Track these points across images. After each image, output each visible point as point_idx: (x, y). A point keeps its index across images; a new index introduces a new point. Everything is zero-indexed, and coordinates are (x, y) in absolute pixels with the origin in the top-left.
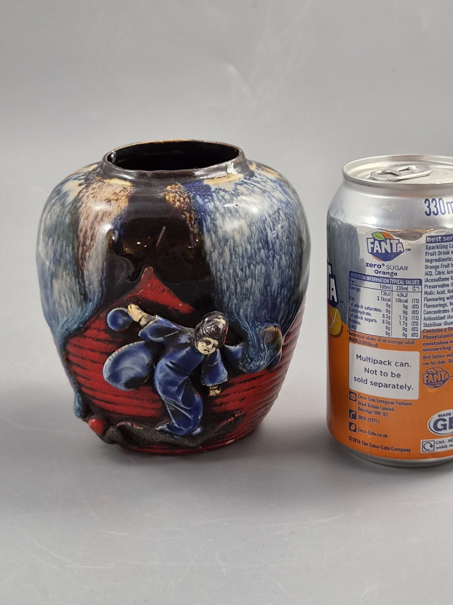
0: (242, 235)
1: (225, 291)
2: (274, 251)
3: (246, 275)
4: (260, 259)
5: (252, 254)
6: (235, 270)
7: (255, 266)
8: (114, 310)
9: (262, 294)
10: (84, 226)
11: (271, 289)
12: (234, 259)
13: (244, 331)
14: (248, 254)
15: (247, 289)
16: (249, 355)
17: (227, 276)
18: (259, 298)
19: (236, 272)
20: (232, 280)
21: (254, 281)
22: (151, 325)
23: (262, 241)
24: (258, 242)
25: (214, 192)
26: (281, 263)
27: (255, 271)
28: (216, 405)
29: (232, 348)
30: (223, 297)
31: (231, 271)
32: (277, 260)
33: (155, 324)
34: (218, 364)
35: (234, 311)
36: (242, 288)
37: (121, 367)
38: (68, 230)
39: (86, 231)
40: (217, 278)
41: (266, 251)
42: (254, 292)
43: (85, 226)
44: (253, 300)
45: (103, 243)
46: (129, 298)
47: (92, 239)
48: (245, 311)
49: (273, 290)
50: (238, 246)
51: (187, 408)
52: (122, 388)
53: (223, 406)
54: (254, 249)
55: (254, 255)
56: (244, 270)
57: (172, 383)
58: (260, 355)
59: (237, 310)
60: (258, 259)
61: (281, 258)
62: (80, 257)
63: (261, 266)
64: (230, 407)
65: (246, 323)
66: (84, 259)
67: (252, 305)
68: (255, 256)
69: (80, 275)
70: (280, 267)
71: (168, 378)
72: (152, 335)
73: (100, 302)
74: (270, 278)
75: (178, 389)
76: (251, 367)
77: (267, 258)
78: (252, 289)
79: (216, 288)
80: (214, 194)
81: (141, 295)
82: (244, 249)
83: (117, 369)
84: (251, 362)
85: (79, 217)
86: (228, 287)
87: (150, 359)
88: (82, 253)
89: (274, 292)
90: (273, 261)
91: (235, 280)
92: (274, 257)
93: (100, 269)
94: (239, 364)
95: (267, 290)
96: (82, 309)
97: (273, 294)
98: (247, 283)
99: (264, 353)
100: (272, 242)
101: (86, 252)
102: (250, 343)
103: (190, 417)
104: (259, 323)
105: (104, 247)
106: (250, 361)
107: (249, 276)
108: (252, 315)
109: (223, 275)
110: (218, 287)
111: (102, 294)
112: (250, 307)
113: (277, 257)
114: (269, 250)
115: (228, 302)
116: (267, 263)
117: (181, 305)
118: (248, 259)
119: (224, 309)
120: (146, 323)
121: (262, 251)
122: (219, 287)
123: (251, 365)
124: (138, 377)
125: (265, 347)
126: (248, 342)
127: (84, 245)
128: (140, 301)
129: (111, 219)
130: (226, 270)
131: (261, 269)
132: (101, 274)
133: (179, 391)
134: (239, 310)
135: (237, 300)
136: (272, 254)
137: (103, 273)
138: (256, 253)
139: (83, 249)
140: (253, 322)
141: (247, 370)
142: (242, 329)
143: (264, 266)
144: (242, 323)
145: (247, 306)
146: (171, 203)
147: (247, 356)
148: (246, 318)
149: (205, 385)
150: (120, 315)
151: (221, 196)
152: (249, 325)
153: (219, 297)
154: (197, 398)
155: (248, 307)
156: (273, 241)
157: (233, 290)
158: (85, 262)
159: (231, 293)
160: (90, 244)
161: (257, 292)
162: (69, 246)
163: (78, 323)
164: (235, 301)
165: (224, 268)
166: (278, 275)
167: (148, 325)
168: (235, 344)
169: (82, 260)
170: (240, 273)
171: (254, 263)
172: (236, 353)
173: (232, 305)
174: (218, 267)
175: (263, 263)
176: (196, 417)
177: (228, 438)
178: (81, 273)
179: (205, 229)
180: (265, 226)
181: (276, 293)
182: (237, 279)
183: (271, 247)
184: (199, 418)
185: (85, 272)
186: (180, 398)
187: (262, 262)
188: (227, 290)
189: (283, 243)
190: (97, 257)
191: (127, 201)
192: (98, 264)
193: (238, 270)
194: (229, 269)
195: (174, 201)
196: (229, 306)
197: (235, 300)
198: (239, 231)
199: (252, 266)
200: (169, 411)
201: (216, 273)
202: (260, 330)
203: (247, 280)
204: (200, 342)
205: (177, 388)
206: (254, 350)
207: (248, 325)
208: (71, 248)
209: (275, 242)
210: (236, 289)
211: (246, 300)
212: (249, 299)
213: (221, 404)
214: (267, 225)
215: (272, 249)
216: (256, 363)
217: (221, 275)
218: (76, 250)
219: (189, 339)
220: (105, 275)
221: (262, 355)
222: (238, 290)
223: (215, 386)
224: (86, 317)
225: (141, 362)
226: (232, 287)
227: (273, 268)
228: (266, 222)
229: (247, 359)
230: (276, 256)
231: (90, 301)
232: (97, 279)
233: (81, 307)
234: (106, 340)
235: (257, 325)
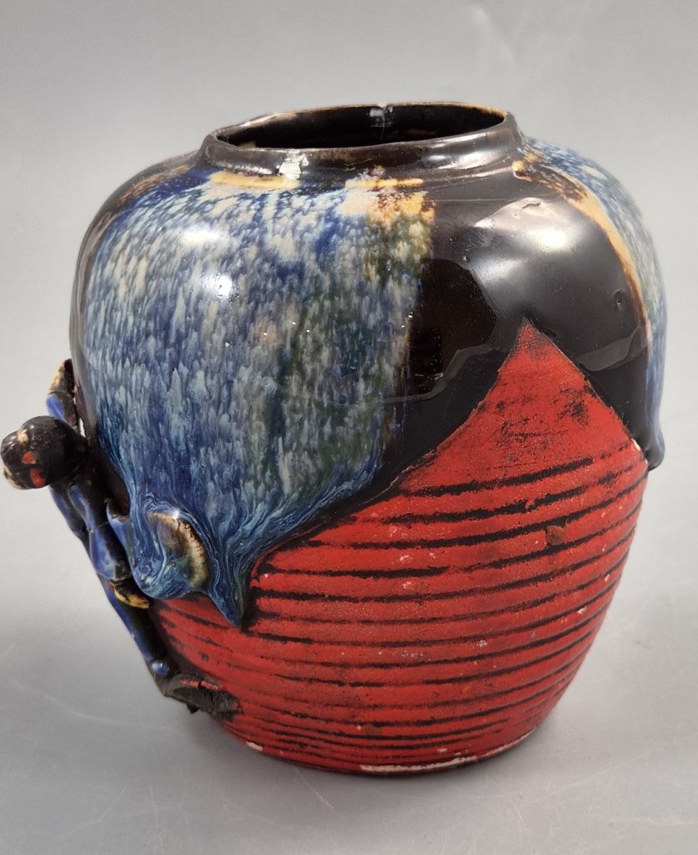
0: (129, 291)
2: (179, 352)
3: (117, 375)
4: (144, 354)
5: (132, 337)
7: (132, 365)
9: (150, 434)
11: (168, 434)
12: (107, 334)
14: (126, 332)
15: (121, 407)
18: (146, 440)
19: (105, 360)
21: (129, 394)
23: (158, 319)
24: (149, 317)
26: (190, 385)
27: (131, 374)
29: (110, 517)
32: (181, 374)
36: (113, 399)
41: (160, 344)
42: (133, 421)
44: (135, 437)
49: (173, 437)
50: (116, 310)
54: (138, 328)
55: (135, 340)
58: (150, 564)
59: (116, 443)
60: (141, 353)
61: (192, 375)
63: (142, 370)
65: (133, 481)
67: (135, 448)
68: (137, 344)
70: (186, 395)
74: (161, 407)
77: (160, 359)
78: (129, 411)
82: (123, 319)
89: (177, 444)
90: (170, 374)
91: (103, 375)
92: (174, 365)
95: (158, 429)
97: (174, 445)
98: (120, 393)
99: (158, 563)
100: (178, 331)
102: (133, 525)
104: (151, 494)
107: (122, 381)
108: (141, 469)
112: (132, 448)
113: (184, 369)
114: (166, 345)
116: (155, 370)
118: (124, 342)
121: (152, 340)
125: (164, 553)
131: (142, 376)
136: (170, 354)
138: (139, 339)
140: (143, 486)
143: (147, 374)
148: (132, 469)
152: (136, 487)
155: (129, 446)
156: (183, 330)
157: (103, 396)
161: (138, 423)
166: (181, 409)
171: (132, 358)
175: (147, 365)
180: (177, 290)
181: (182, 447)
182: (106, 377)
183: (172, 339)
187: (146, 362)
189: (208, 344)
193: (108, 357)
198: (129, 278)
199: (127, 363)
202: (148, 508)
203: (119, 386)
206: (142, 545)
209: (187, 335)
214: (184, 291)
215: (174, 346)
216: (140, 574)
221: (153, 566)
222: (109, 400)
227: (168, 390)
228: (185, 285)
230: (181, 365)
235: (147, 495)
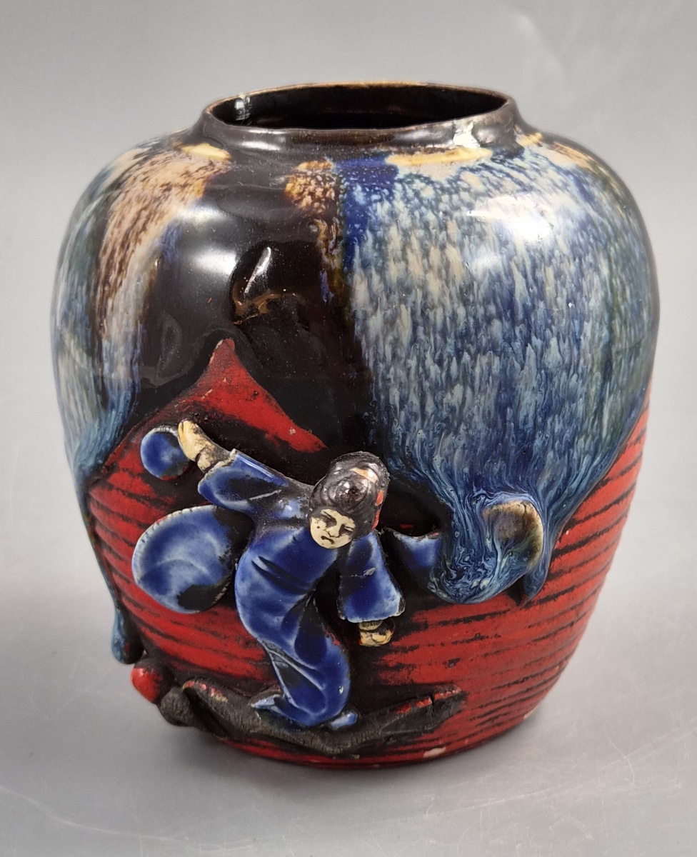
0: (447, 283)
1: (395, 408)
2: (529, 327)
3: (448, 376)
4: (489, 341)
5: (467, 329)
6: (421, 361)
7: (474, 358)
8: (153, 431)
9: (491, 425)
10: (111, 240)
11: (515, 416)
12: (421, 336)
13: (444, 505)
14: (457, 326)
15: (452, 409)
16: (453, 561)
17: (402, 373)
18: (483, 434)
19: (424, 366)
20: (415, 385)
21: (469, 391)
22: (218, 470)
23: (498, 300)
24: (486, 302)
25: (400, 181)
26: (545, 356)
27: (473, 368)
28: (386, 667)
29: (412, 542)
30: (391, 421)
31: (413, 363)
32: (535, 348)
33: (228, 470)
34: (375, 573)
35: (418, 456)
36: (438, 405)
37: (167, 559)
38: (85, 249)
39: (113, 251)
40: (377, 376)
41: (507, 325)
42: (471, 418)
43: (113, 239)
44: (468, 435)
45: (139, 280)
46: (184, 406)
47: (120, 271)
48: (448, 459)
49: (521, 418)
50: (433, 307)
51: (312, 667)
52: (174, 606)
53: (404, 672)
54: (474, 317)
55: (472, 330)
56: (445, 363)
57: (271, 607)
58: (483, 565)
59: (427, 455)
60: (484, 340)
61: (546, 345)
62: (97, 310)
63: (489, 358)
64: (421, 675)
65: (450, 488)
66: (103, 313)
67: (464, 448)
68: (476, 334)
69: (96, 349)
70: (541, 366)
71: (259, 594)
72: (222, 493)
73: (129, 411)
74: (513, 390)
75: (284, 620)
76: (458, 590)
77: (509, 340)
78: (465, 409)
79: (375, 399)
80: (398, 186)
81: (208, 402)
82: (448, 314)
83: (158, 564)
84: (459, 577)
85: (107, 221)
86: (403, 401)
87: (225, 549)
88: (102, 299)
89: (525, 423)
90: (524, 351)
91: (420, 384)
92: (527, 340)
93: (130, 337)
94: (429, 580)
95: (504, 416)
96: (100, 425)
97: (521, 427)
98: (452, 394)
99: (492, 560)
100: (524, 306)
101: (107, 298)
102: (457, 534)
103: (320, 687)
104: (482, 491)
105: (140, 289)
106: (455, 576)
107: (457, 379)
108: (466, 470)
109: (392, 370)
110: (378, 396)
111: (133, 394)
112: (458, 451)
113: (537, 342)
114: (514, 323)
115: (404, 435)
116: (506, 353)
117: (293, 431)
118: (456, 338)
119: (394, 450)
120: (209, 465)
121: (496, 324)
122: (382, 397)
123: (458, 586)
124: (204, 585)
125: (498, 547)
126: (450, 530)
127: (106, 282)
128: (206, 413)
129: (162, 227)
130: (400, 359)
131: (490, 365)
132: (131, 348)
133: (287, 626)
134: (431, 456)
135: (427, 432)
136: (521, 332)
137: (135, 347)
138: (478, 327)
139: (104, 291)
140: (468, 487)
141: (449, 595)
142: (438, 500)
143: (497, 361)
144: (440, 486)
145: (453, 447)
146: (292, 197)
147: (448, 564)
148: (450, 476)
149: (346, 620)
150: (166, 443)
151: (413, 190)
152: (457, 493)
153: (382, 422)
154: (332, 645)
155: (455, 450)
156: (529, 304)
157: (416, 408)
158: (105, 321)
159: (411, 413)
160: (116, 280)
161: (476, 419)
162: (82, 285)
163: (95, 453)
164: (421, 434)
165: (394, 355)
166: (535, 384)
167: (213, 469)
168: (419, 533)
169: (101, 316)
170: (434, 369)
171: (473, 350)
172: (421, 553)
173: (413, 442)
174: (381, 351)
175: (495, 352)
176: (333, 688)
177: (425, 745)
178: (97, 344)
179: (357, 261)
180: (509, 266)
181: (531, 424)
182: (426, 384)
183: (520, 316)
184: (341, 691)
185: (105, 343)
186: (292, 642)
187: (494, 349)
188: (402, 407)
189: (555, 310)
190: (126, 310)
191: (202, 190)
192: (127, 325)
193: (429, 362)
194: (408, 357)
195: (300, 194)
196: (407, 444)
197: (421, 431)
198: (439, 271)
199: (466, 357)
200: (276, 668)
201: (376, 363)
202: (483, 506)
203: (452, 387)
204: (315, 517)
205: (281, 618)
206: (468, 551)
207: (453, 494)
208: (84, 287)
209: (534, 306)
210: (423, 406)
211: (447, 434)
212: (456, 433)
213: (399, 667)
214: (517, 265)
215: (523, 321)
216: (470, 582)
217: (388, 370)
218: (92, 294)
219: (301, 510)
220: (139, 351)
221: (487, 566)
222: (430, 408)
223: (371, 623)
224: (107, 442)
225: (208, 552)
226: (414, 400)
227: (522, 369)
228: (515, 258)
229: (448, 571)
230: (534, 338)
231: (113, 407)
232: (124, 359)
233: (98, 420)
234: (145, 498)
235: (476, 494)
